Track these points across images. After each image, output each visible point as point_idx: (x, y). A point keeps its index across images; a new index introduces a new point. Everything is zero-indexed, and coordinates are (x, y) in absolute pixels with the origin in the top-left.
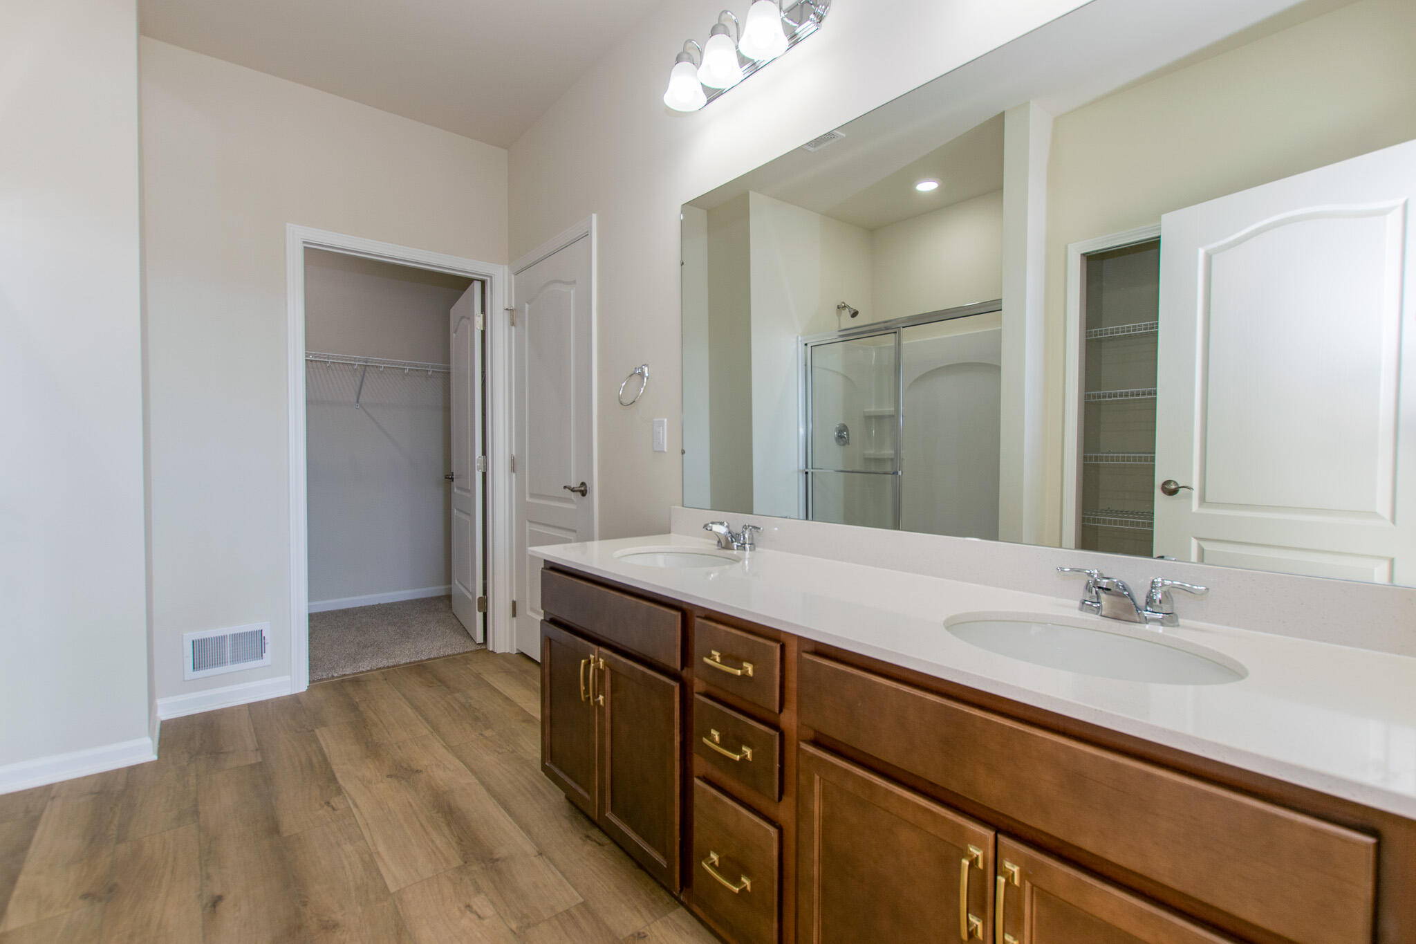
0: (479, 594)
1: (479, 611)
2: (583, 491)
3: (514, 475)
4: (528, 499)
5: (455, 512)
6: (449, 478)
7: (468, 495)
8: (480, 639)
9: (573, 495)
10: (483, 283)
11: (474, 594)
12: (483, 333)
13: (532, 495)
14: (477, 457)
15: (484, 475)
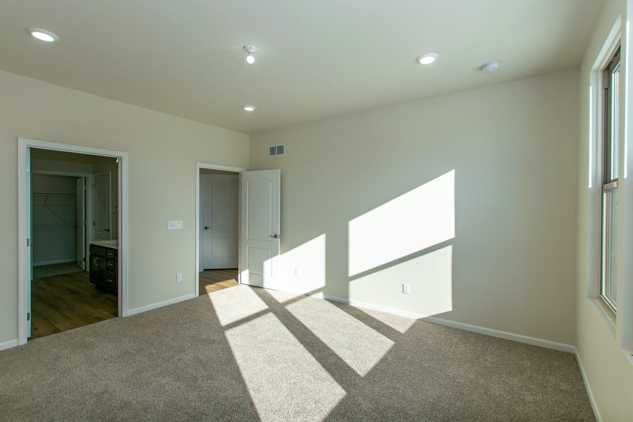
0: (84, 257)
1: (84, 261)
2: (109, 230)
3: (94, 226)
4: (97, 232)
5: (78, 236)
6: (76, 227)
7: (81, 231)
8: (84, 269)
9: (107, 231)
10: (85, 178)
11: (82, 257)
12: (85, 190)
13: (98, 231)
14: (83, 222)
15: (86, 227)
